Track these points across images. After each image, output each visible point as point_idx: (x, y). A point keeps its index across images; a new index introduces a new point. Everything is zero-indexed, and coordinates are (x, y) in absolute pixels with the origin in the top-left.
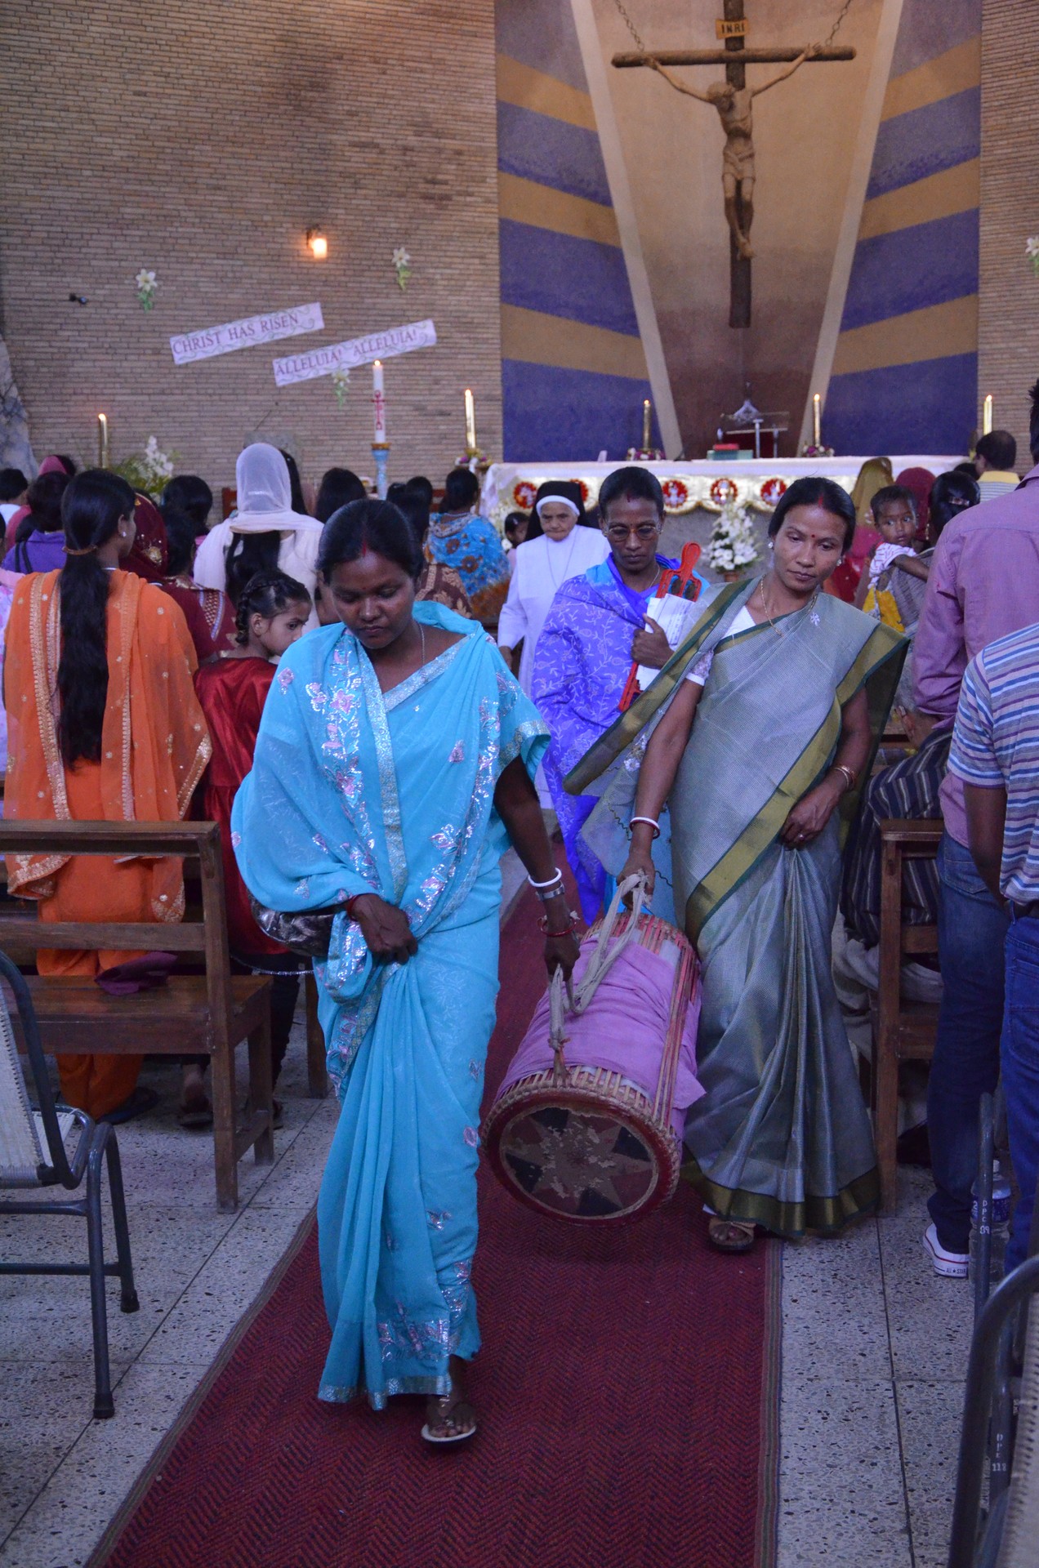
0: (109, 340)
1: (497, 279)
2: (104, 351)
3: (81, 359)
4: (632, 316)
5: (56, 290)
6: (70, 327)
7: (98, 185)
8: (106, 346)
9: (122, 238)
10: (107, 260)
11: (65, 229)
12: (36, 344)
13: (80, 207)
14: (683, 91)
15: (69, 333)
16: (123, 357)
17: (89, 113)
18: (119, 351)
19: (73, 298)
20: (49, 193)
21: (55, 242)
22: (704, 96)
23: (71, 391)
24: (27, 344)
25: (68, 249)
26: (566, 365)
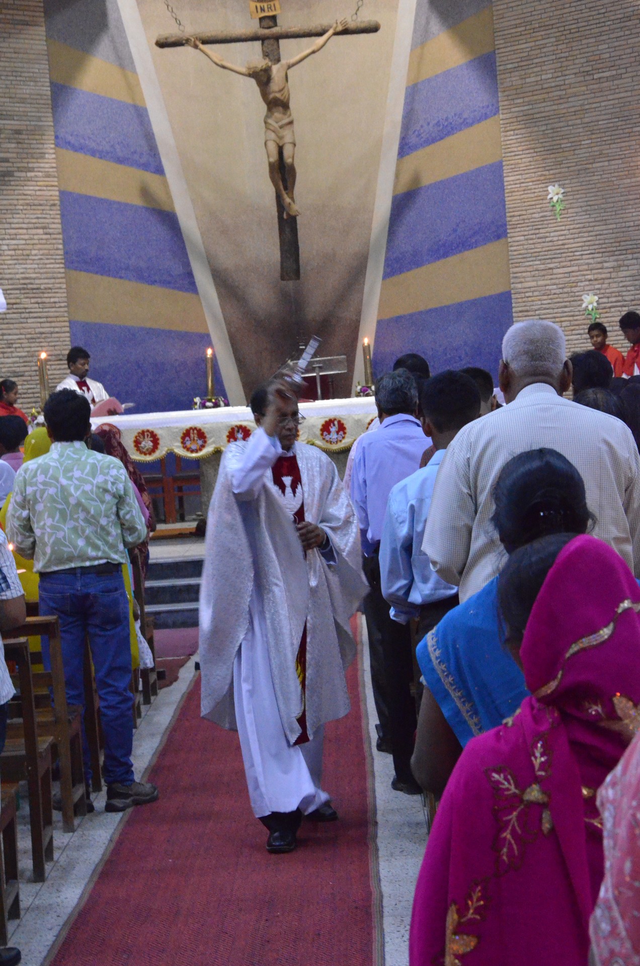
1: (61, 247)
4: (190, 275)
14: (224, 67)
22: (244, 70)
26: (130, 323)
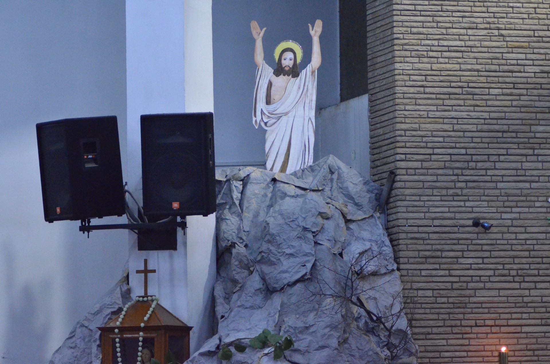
0: (515, 267)
2: (511, 279)
3: (484, 289)
5: (458, 216)
6: (472, 254)
7: (509, 103)
8: (514, 273)
9: (534, 158)
10: (515, 182)
11: (469, 151)
12: (434, 273)
13: (485, 127)
15: (471, 261)
16: (532, 285)
17: (499, 29)
18: (527, 279)
19: (476, 224)
20: (453, 114)
21: (458, 165)
23: (473, 323)
24: (424, 273)
25: (472, 172)
